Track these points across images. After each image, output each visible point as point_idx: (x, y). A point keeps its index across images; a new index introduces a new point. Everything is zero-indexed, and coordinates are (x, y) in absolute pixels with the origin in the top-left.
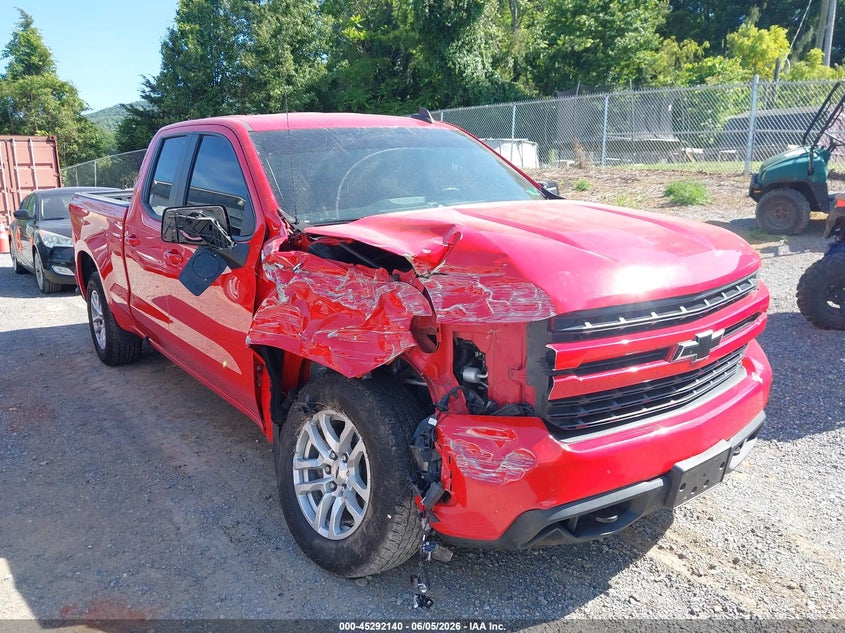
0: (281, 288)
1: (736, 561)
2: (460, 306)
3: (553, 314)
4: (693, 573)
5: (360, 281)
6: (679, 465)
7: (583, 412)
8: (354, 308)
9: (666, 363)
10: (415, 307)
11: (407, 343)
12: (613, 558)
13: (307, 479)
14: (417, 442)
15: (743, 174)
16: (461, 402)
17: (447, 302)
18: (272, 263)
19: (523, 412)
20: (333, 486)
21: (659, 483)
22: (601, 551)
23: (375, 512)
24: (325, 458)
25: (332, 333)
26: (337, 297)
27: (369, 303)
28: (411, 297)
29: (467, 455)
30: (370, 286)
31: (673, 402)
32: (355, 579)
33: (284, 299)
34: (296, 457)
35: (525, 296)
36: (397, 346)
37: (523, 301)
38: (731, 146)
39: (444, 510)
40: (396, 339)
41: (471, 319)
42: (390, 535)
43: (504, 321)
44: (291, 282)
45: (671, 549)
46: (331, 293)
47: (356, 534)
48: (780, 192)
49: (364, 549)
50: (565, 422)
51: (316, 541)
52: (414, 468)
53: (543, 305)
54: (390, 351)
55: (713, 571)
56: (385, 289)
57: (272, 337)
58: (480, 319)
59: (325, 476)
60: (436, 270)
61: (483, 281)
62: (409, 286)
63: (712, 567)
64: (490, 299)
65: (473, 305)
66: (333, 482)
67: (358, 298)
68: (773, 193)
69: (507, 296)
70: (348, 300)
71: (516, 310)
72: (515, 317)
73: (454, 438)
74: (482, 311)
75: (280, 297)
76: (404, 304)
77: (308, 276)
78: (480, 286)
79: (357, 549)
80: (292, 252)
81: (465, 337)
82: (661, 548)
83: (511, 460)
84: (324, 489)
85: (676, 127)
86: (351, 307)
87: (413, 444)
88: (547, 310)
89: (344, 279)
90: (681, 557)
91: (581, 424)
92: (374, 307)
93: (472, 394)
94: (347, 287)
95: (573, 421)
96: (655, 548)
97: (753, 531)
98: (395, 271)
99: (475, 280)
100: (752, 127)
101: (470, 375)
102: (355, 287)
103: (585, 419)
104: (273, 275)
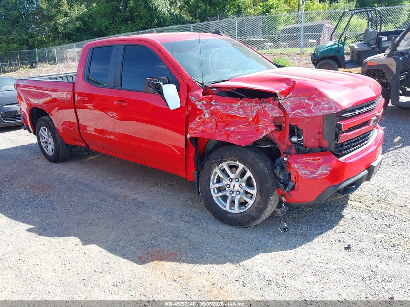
0: (205, 111)
1: (379, 201)
2: (299, 111)
3: (339, 110)
4: (367, 207)
5: (246, 105)
6: (372, 164)
7: (345, 148)
8: (243, 117)
9: (368, 127)
10: (275, 113)
11: (272, 129)
12: (337, 206)
13: (216, 192)
14: (277, 168)
15: (300, 54)
16: (293, 150)
17: (293, 109)
18: (201, 101)
19: (322, 151)
20: (232, 192)
21: (366, 172)
22: (331, 205)
23: (262, 198)
24: (226, 182)
25: (232, 129)
26: (233, 113)
27: (251, 114)
28: (272, 110)
29: (303, 169)
30: (251, 107)
31: (359, 145)
32: (248, 227)
33: (207, 116)
34: (211, 183)
35: (327, 104)
36: (267, 130)
37: (326, 106)
38: (284, 41)
39: (292, 193)
40: (266, 128)
41: (304, 115)
42: (269, 206)
43: (319, 115)
44: (211, 108)
45: (355, 200)
46: (230, 112)
47: (251, 208)
48: (326, 61)
49: (257, 213)
50: (338, 152)
51: (229, 215)
52: (277, 178)
53: (335, 107)
54: (263, 133)
55: (373, 205)
56: (259, 107)
57: (201, 133)
58: (309, 115)
59: (227, 189)
60: (287, 97)
61: (308, 99)
62: (271, 105)
63: (373, 204)
64: (312, 107)
65: (305, 110)
66: (231, 191)
67: (245, 113)
68: (323, 61)
69: (319, 105)
70: (241, 114)
71: (324, 110)
72: (324, 112)
73: (297, 164)
74: (309, 111)
75: (205, 115)
76: (269, 112)
77: (218, 105)
78: (307, 101)
79: (253, 214)
80: (210, 96)
81: (293, 124)
82: (351, 200)
83: (322, 169)
84: (228, 194)
85: (263, 34)
86: (242, 116)
87: (276, 169)
88: (337, 109)
89: (237, 105)
90: (360, 202)
91: (344, 152)
92: (254, 115)
93: (297, 147)
94: (239, 108)
95: (341, 151)
96: (349, 201)
97: (378, 191)
98: (262, 99)
99: (304, 99)
100: (302, 32)
101: (294, 139)
102: (243, 108)
103: (345, 150)
104: (201, 106)
